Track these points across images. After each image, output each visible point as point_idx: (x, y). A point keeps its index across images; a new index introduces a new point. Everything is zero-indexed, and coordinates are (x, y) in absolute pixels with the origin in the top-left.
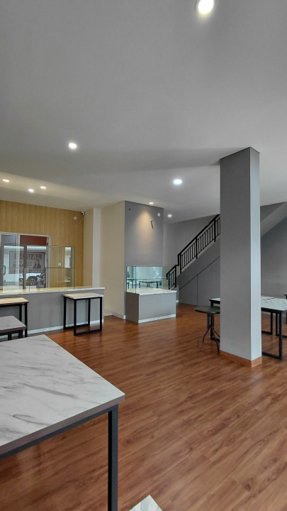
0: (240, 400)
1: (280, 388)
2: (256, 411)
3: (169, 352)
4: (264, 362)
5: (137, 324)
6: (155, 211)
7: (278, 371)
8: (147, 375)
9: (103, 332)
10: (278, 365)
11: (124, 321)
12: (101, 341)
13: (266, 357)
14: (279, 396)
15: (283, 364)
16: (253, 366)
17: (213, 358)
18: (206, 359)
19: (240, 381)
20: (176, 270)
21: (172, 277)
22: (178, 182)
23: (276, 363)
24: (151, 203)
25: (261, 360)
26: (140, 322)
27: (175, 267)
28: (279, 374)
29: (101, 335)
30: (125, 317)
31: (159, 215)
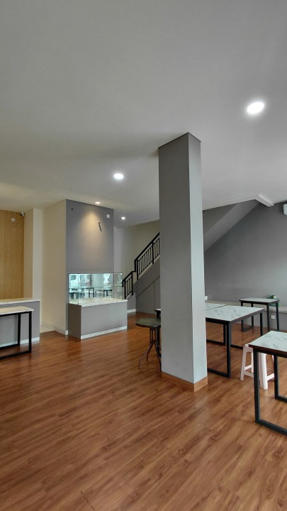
0: (169, 446)
1: (221, 421)
2: (186, 461)
3: (103, 376)
4: (210, 382)
5: (80, 340)
6: (103, 212)
7: (224, 394)
8: (60, 416)
9: (32, 353)
10: (225, 386)
11: (67, 337)
12: (30, 366)
13: (213, 376)
14: (219, 433)
15: (231, 383)
16: (196, 390)
17: (152, 382)
18: (144, 384)
19: (177, 413)
20: (132, 277)
21: (129, 284)
22: (119, 176)
23: (224, 382)
24: (98, 203)
25: (206, 381)
26: (82, 337)
27: (132, 273)
28: (224, 399)
29: (30, 358)
30: (67, 333)
31: (108, 216)
